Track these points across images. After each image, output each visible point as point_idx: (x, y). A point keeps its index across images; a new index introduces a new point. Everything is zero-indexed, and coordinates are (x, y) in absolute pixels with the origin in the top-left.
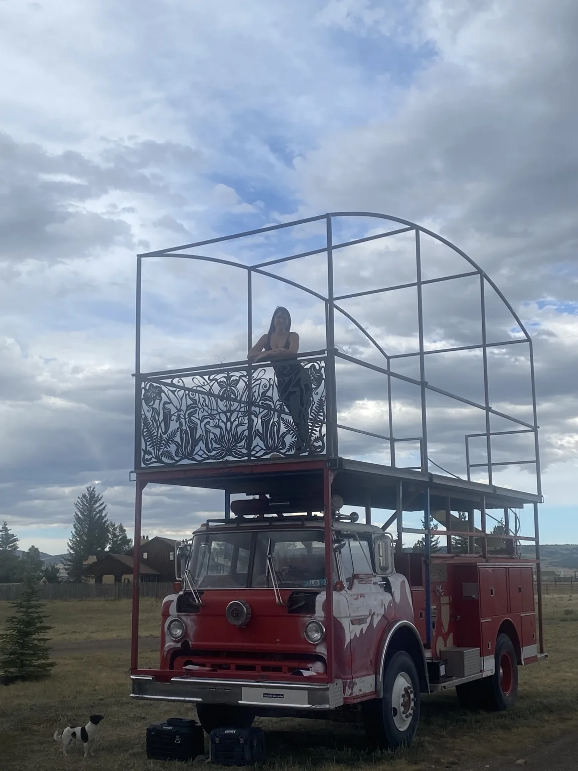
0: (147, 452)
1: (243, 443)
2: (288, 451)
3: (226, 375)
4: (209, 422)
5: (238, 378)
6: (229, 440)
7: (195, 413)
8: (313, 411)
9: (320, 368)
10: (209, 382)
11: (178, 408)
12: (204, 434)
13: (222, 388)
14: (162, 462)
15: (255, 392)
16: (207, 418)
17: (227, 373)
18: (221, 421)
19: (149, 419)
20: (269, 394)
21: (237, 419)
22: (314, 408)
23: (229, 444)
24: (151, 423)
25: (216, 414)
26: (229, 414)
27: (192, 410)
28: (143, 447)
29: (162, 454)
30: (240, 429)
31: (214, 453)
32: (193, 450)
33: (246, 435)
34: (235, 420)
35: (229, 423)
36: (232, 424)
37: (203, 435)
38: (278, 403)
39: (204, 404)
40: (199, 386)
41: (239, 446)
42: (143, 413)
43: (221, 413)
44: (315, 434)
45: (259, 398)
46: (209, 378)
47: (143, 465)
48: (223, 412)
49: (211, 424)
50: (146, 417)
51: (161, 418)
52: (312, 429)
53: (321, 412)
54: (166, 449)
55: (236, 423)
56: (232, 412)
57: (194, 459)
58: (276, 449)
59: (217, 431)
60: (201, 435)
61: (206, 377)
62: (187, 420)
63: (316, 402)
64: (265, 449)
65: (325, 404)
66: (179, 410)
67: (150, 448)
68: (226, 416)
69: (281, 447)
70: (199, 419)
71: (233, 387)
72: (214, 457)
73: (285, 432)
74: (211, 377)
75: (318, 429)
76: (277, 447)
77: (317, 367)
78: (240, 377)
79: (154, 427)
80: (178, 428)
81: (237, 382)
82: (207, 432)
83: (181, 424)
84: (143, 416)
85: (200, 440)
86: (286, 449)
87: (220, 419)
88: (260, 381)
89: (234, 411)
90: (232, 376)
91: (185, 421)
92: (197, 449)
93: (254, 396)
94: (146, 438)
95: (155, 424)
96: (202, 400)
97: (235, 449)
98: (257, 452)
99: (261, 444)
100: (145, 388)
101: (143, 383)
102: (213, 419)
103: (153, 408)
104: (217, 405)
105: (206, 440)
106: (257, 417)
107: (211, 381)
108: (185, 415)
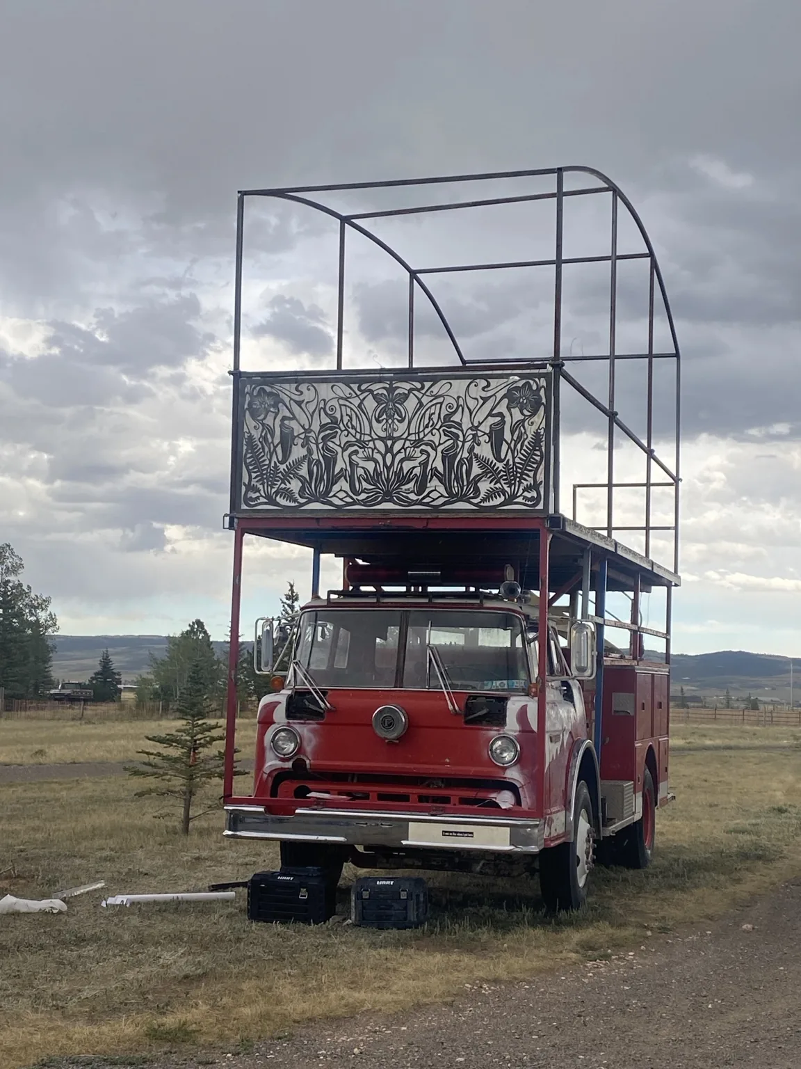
0: (251, 488)
1: (411, 485)
2: (484, 500)
3: (388, 386)
4: (356, 452)
5: (406, 392)
6: (388, 479)
7: (335, 437)
8: (525, 448)
9: (539, 389)
10: (359, 393)
11: (307, 427)
12: (349, 469)
13: (379, 404)
14: (277, 504)
15: (434, 413)
16: (354, 445)
17: (389, 382)
18: (376, 451)
19: (257, 439)
20: (456, 418)
21: (403, 450)
22: (526, 443)
23: (388, 483)
24: (260, 446)
25: (369, 441)
26: (389, 443)
27: (329, 432)
28: (246, 479)
29: (277, 493)
30: (407, 466)
31: (363, 496)
32: (328, 490)
33: (416, 475)
34: (399, 452)
35: (389, 455)
36: (394, 456)
37: (346, 470)
38: (470, 432)
39: (349, 424)
40: (342, 398)
41: (406, 490)
42: (246, 429)
43: (376, 439)
44: (525, 480)
45: (440, 424)
46: (359, 389)
47: (244, 507)
48: (380, 438)
49: (360, 455)
50: (251, 437)
51: (277, 440)
52: (522, 474)
53: (537, 450)
54: (283, 486)
55: (401, 456)
56: (395, 440)
57: (331, 504)
58: (463, 498)
59: (370, 466)
60: (342, 468)
61: (355, 387)
62: (320, 446)
63: (530, 436)
64: (447, 496)
65: (544, 439)
66: (307, 431)
67: (257, 482)
68: (386, 445)
69: (472, 495)
70: (340, 446)
71: (399, 403)
72: (364, 502)
73: (478, 475)
74: (363, 387)
75: (531, 474)
76: (465, 495)
77: (534, 387)
78: (410, 390)
79: (264, 451)
80: (305, 457)
81: (406, 397)
82: (353, 465)
83: (310, 451)
84: (246, 435)
85: (340, 477)
86: (480, 497)
87: (375, 448)
88: (442, 398)
89: (399, 438)
90: (399, 387)
91: (317, 447)
92: (336, 488)
93: (432, 419)
94: (251, 468)
95: (267, 449)
96: (346, 419)
97: (398, 493)
98: (434, 500)
99: (442, 489)
100: (251, 394)
101: (249, 386)
102: (364, 447)
103: (263, 424)
104: (371, 428)
105: (352, 477)
106: (436, 451)
107: (363, 392)
108: (317, 438)
